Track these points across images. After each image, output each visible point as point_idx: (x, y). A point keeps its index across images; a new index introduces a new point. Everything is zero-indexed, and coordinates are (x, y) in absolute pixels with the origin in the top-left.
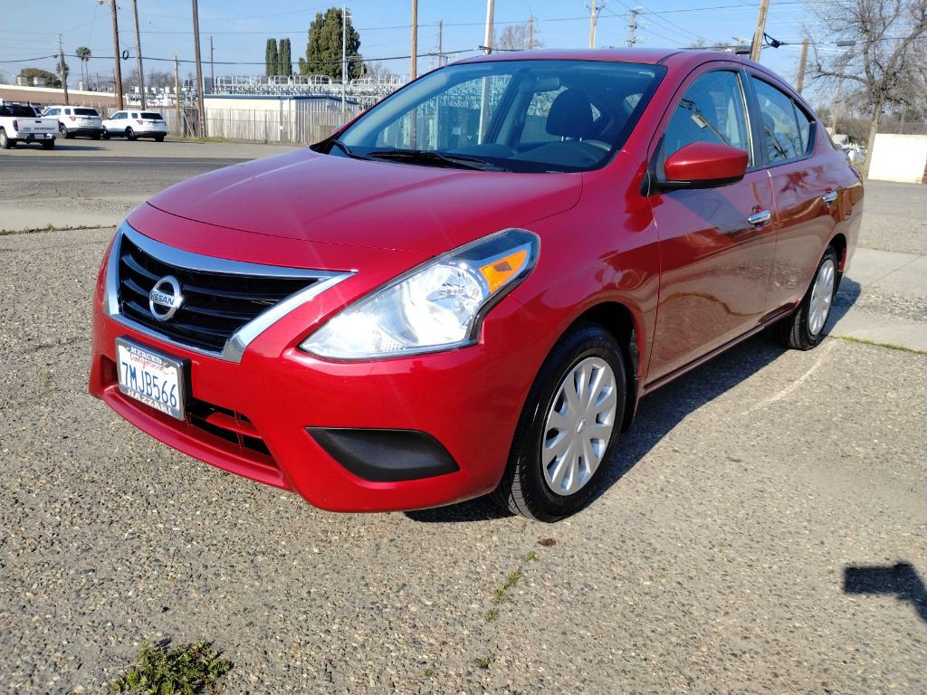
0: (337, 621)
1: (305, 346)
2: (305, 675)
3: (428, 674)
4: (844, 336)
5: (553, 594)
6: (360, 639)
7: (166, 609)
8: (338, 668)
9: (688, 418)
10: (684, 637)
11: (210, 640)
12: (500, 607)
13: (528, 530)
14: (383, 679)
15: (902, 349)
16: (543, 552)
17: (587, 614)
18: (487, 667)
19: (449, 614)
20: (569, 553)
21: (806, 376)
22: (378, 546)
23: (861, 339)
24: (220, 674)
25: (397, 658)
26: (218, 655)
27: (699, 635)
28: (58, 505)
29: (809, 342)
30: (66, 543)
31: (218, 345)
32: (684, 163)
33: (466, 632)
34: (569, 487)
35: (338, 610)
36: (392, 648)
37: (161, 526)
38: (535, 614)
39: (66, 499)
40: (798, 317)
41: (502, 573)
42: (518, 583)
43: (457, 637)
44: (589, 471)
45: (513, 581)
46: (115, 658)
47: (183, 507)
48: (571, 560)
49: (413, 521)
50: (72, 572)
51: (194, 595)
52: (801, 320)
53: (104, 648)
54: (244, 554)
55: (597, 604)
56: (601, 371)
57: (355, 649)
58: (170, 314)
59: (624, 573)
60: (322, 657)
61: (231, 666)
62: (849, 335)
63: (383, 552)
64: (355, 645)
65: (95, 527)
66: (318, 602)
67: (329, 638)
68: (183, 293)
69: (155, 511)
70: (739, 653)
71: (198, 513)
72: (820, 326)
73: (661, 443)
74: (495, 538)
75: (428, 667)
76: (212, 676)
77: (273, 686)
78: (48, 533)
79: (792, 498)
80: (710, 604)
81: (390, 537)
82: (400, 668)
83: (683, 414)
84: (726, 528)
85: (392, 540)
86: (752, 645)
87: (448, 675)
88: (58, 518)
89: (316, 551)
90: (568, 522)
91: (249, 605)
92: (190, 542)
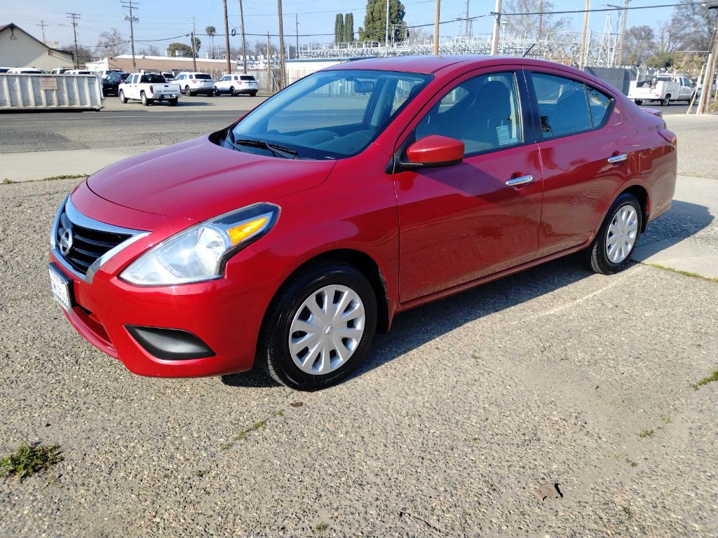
0: (136, 441)
2: (97, 469)
3: (166, 476)
5: (276, 437)
6: (141, 452)
7: (48, 425)
8: (118, 468)
10: (337, 470)
11: (60, 445)
12: (238, 442)
13: (292, 396)
14: (138, 477)
15: (695, 276)
16: (289, 412)
17: (287, 451)
18: (202, 476)
19: (203, 443)
20: (306, 412)
21: (591, 296)
22: (191, 398)
24: (53, 463)
25: (155, 466)
26: (60, 453)
27: (348, 471)
28: (27, 360)
29: (611, 269)
30: (19, 382)
31: (83, 270)
33: (205, 455)
34: (321, 369)
35: (141, 434)
36: (155, 459)
37: (75, 377)
38: (254, 448)
39: (33, 357)
40: (594, 250)
41: (253, 422)
42: (259, 429)
43: (197, 458)
44: (341, 360)
45: (256, 427)
46: (7, 450)
47: (95, 366)
48: (304, 417)
49: (224, 385)
50: (13, 400)
51: (69, 419)
53: (5, 443)
54: (111, 397)
55: (298, 446)
56: (346, 293)
57: (135, 457)
59: (332, 429)
60: (113, 461)
61: (62, 459)
62: (657, 263)
63: (192, 402)
64: (136, 456)
65: (40, 375)
66: (133, 430)
67: (125, 450)
68: (74, 240)
69: (77, 368)
70: (364, 483)
71: (101, 370)
72: (624, 256)
74: (266, 399)
75: (168, 472)
76: (47, 463)
77: (77, 473)
78: (13, 377)
79: (494, 387)
80: (372, 452)
81: (203, 393)
82: (153, 471)
84: (427, 404)
85: (201, 396)
86: (378, 481)
87: (176, 478)
88: (23, 368)
89: (153, 398)
90: (320, 393)
91: (94, 426)
92: (85, 387)
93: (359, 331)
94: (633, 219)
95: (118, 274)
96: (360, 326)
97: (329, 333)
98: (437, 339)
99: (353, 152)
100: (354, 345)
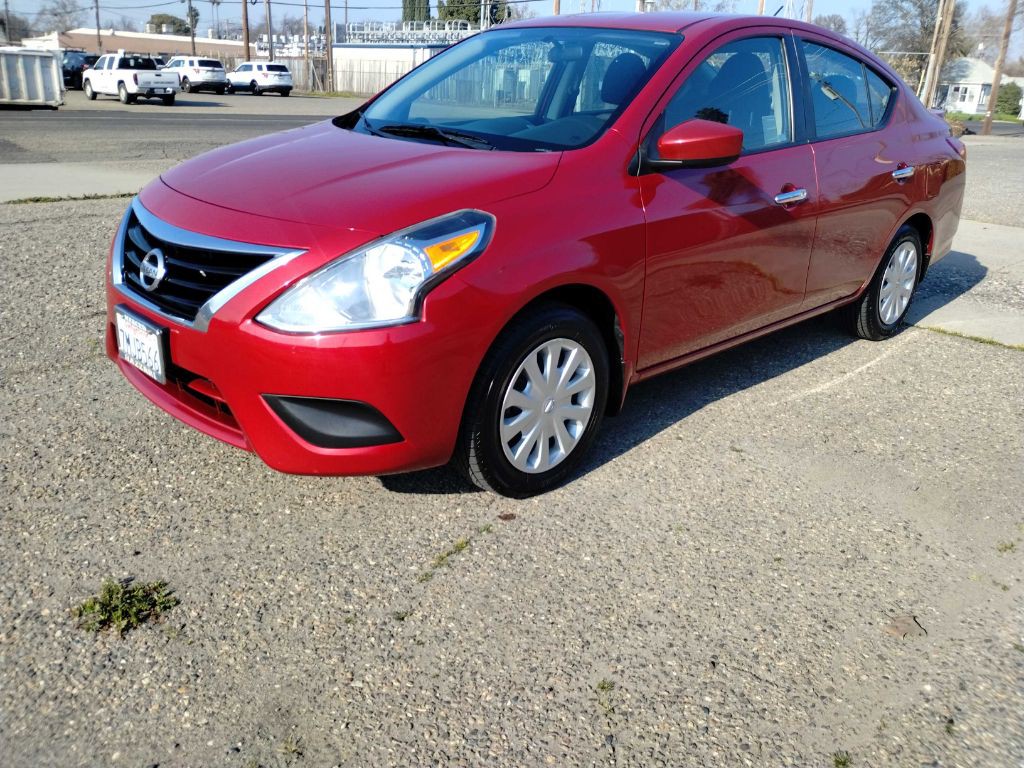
0: (284, 572)
1: (260, 318)
2: (239, 615)
3: (348, 621)
4: (931, 326)
5: (492, 562)
6: (298, 589)
7: (137, 553)
8: (270, 611)
9: (710, 406)
10: (599, 607)
11: (167, 581)
12: (438, 570)
13: (494, 505)
14: (306, 622)
15: (991, 343)
16: (499, 526)
17: (516, 582)
18: (403, 619)
19: (387, 574)
20: (524, 528)
21: (864, 368)
22: (346, 512)
23: (950, 330)
24: (165, 608)
25: (325, 607)
26: (170, 593)
27: (615, 606)
28: (71, 460)
29: (881, 332)
30: (68, 493)
31: (190, 314)
32: (680, 141)
33: (396, 589)
34: (537, 465)
35: (289, 563)
36: (324, 597)
37: (156, 483)
38: (467, 579)
39: (80, 455)
41: (452, 541)
42: (463, 552)
43: (386, 594)
44: (562, 452)
45: (459, 549)
46: (83, 590)
47: (181, 467)
48: (523, 534)
49: (388, 491)
50: (67, 517)
51: (166, 543)
52: (868, 307)
53: (76, 581)
54: (222, 511)
55: (530, 574)
56: (574, 353)
57: (291, 596)
58: (155, 285)
59: (570, 549)
60: (259, 602)
61: (178, 603)
62: (936, 326)
63: (349, 517)
64: (292, 593)
65: (98, 480)
66: (273, 556)
67: (272, 586)
69: (155, 469)
70: (644, 623)
71: (193, 473)
72: (897, 315)
73: (669, 430)
74: (459, 510)
75: (349, 615)
76: (158, 609)
77: (208, 621)
78: (56, 484)
79: (777, 489)
80: (639, 581)
81: (361, 504)
82: (325, 614)
83: (706, 402)
84: (693, 514)
85: (360, 507)
86: (662, 619)
87: (364, 624)
88: (68, 471)
89: (288, 512)
90: (535, 500)
91: (211, 554)
92: (177, 498)
93: (586, 409)
94: (912, 263)
95: (253, 315)
96: (587, 402)
97: (549, 411)
98: (675, 426)
99: (578, 143)
100: (579, 429)
